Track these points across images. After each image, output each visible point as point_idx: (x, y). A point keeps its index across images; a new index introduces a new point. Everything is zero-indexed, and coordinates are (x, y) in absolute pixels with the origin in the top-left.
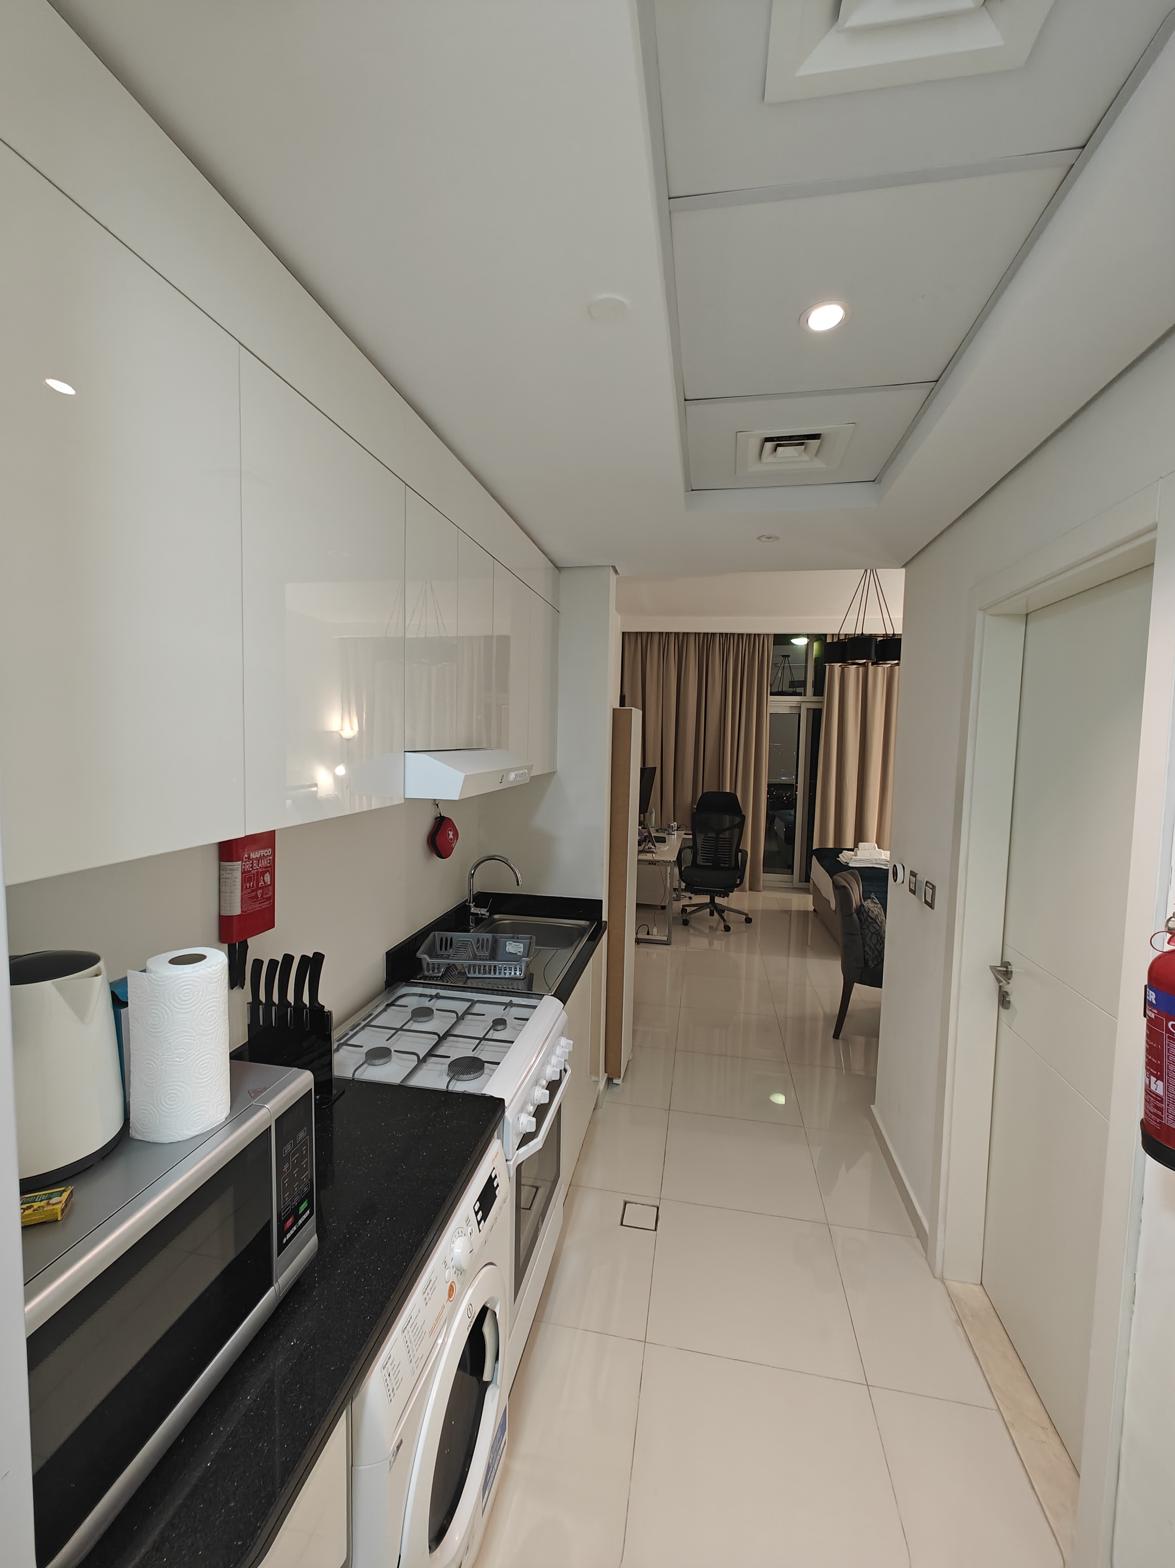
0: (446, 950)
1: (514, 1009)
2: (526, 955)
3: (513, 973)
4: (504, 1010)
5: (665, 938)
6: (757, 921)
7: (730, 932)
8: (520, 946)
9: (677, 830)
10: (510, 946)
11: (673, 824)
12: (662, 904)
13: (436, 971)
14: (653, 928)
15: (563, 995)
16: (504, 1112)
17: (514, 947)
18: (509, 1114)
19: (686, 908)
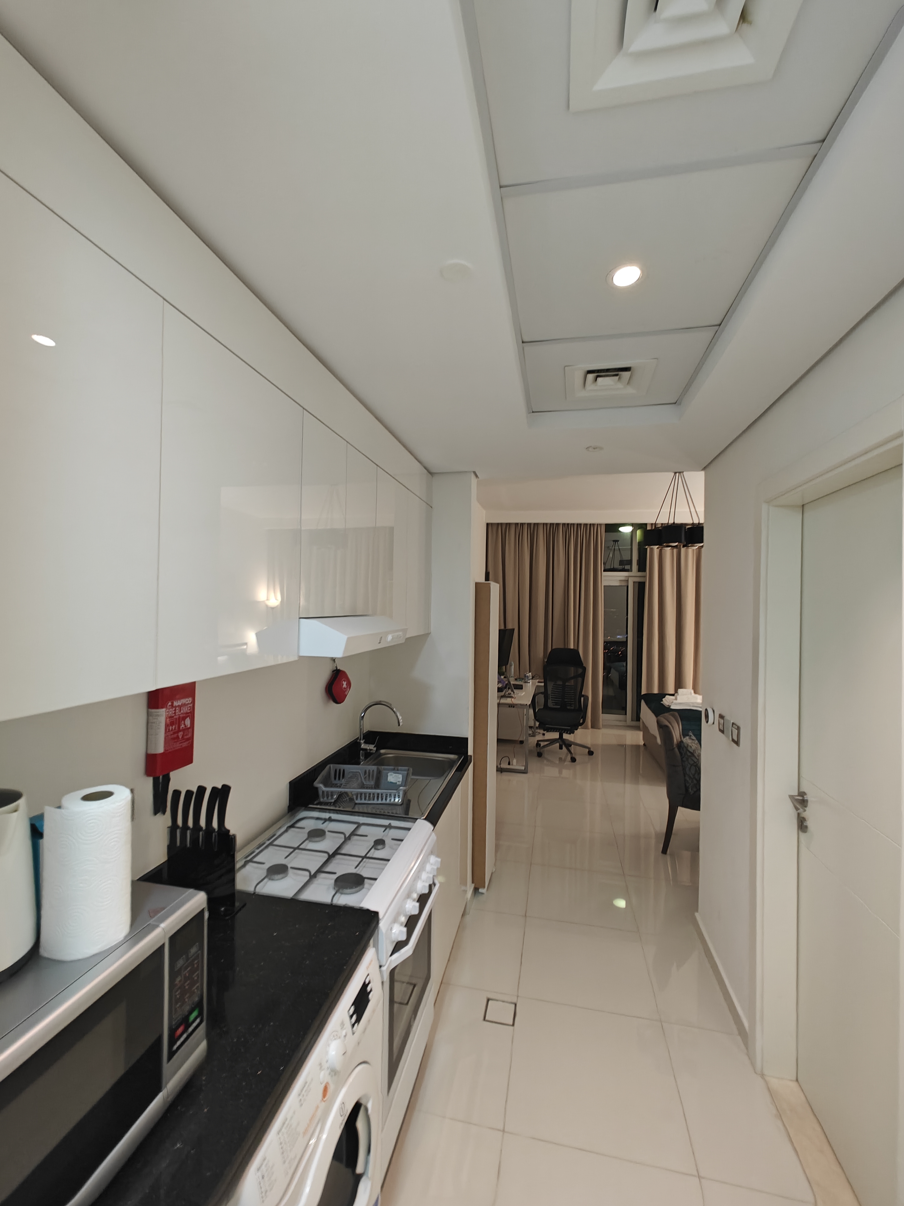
0: (339, 779)
1: (392, 831)
2: (404, 784)
3: (393, 800)
4: (384, 831)
5: (523, 768)
6: (598, 754)
7: (576, 763)
8: (399, 777)
9: (532, 679)
10: (391, 777)
11: (528, 675)
12: (521, 739)
13: (330, 798)
14: (513, 760)
15: (433, 818)
16: (378, 923)
17: (395, 778)
18: (383, 925)
19: (539, 743)
